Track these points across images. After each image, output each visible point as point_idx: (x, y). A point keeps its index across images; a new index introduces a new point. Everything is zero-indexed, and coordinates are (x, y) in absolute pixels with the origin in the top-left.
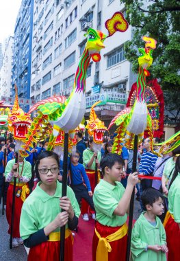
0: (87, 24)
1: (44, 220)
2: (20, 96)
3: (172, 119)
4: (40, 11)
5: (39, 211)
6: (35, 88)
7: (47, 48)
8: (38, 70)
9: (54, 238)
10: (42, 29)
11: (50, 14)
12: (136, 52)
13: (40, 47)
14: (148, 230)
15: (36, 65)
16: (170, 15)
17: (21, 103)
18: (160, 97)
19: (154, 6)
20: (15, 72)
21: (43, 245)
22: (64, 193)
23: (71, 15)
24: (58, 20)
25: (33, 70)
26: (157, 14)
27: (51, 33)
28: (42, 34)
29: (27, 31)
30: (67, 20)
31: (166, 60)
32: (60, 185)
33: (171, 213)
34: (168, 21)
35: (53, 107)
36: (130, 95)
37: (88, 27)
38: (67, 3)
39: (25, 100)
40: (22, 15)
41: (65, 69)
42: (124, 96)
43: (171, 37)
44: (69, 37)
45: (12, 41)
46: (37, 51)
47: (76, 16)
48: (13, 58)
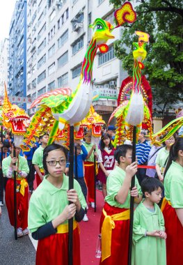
0: (78, 25)
1: (52, 213)
2: (17, 94)
3: (159, 112)
4: (33, 13)
5: (47, 204)
6: (31, 87)
7: (40, 48)
8: (33, 70)
9: (62, 230)
10: (35, 30)
11: (43, 16)
12: (125, 50)
13: (34, 48)
14: (147, 216)
15: (31, 65)
16: (155, 15)
17: (18, 102)
18: (149, 92)
19: (141, 7)
20: (12, 72)
21: (52, 238)
22: (71, 186)
23: (63, 16)
24: (50, 22)
25: (28, 69)
26: (144, 14)
27: (44, 34)
28: (36, 35)
29: (22, 33)
30: (59, 21)
31: (153, 57)
32: (66, 178)
33: (167, 199)
34: (154, 21)
35: (58, 99)
36: (121, 91)
37: (79, 28)
38: (58, 5)
39: (22, 98)
40: (16, 18)
41: (59, 67)
42: (115, 92)
43: (157, 36)
44: (61, 37)
45: (7, 42)
46: (32, 51)
47: (67, 18)
48: (9, 58)
